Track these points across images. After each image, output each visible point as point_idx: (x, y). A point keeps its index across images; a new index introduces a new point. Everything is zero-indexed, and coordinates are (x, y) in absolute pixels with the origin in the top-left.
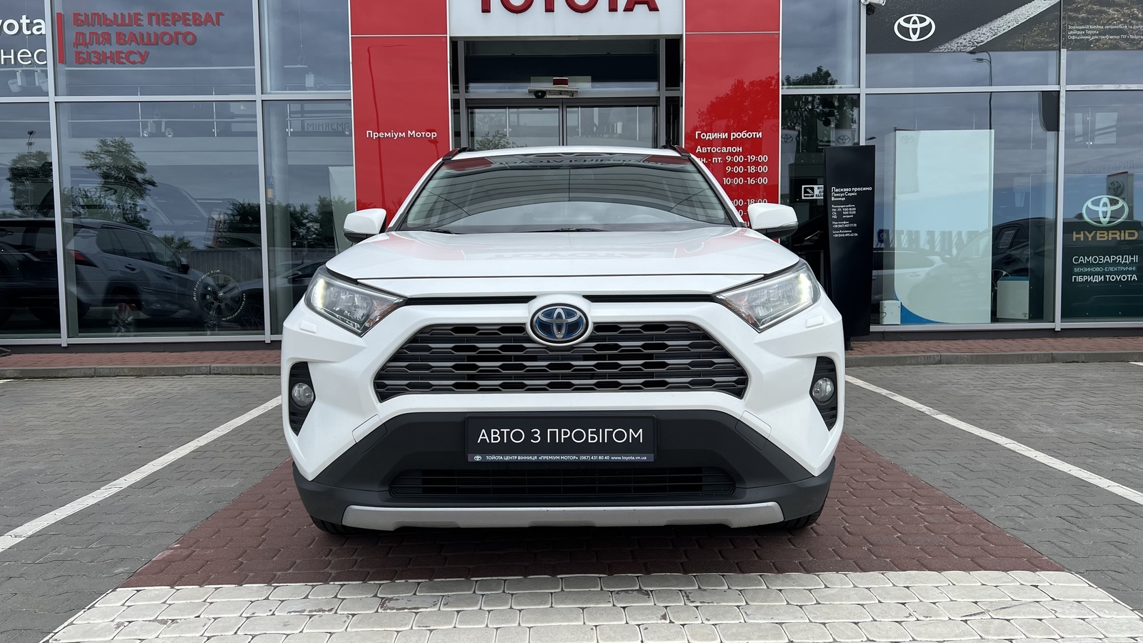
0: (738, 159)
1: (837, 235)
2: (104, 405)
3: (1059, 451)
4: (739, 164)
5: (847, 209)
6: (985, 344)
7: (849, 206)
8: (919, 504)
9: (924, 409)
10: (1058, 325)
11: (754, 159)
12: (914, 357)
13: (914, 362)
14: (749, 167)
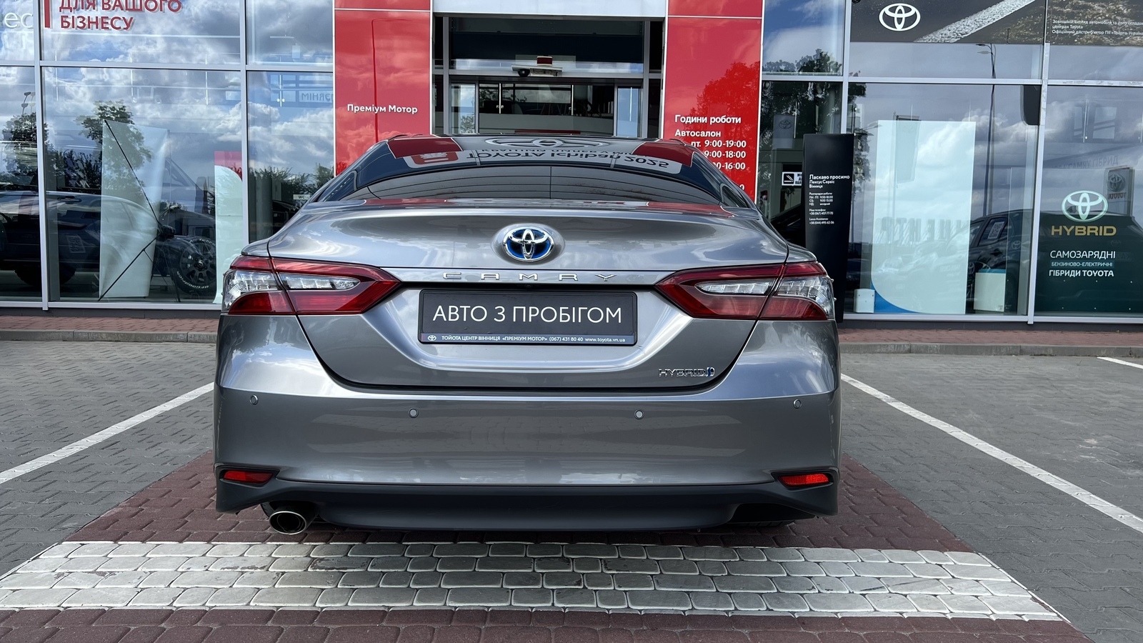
0: (717, 144)
1: (813, 223)
3: (1002, 441)
4: (717, 149)
6: (956, 335)
8: (851, 486)
9: (883, 396)
10: (1031, 318)
11: (732, 144)
12: (885, 345)
13: (884, 350)
14: (727, 152)
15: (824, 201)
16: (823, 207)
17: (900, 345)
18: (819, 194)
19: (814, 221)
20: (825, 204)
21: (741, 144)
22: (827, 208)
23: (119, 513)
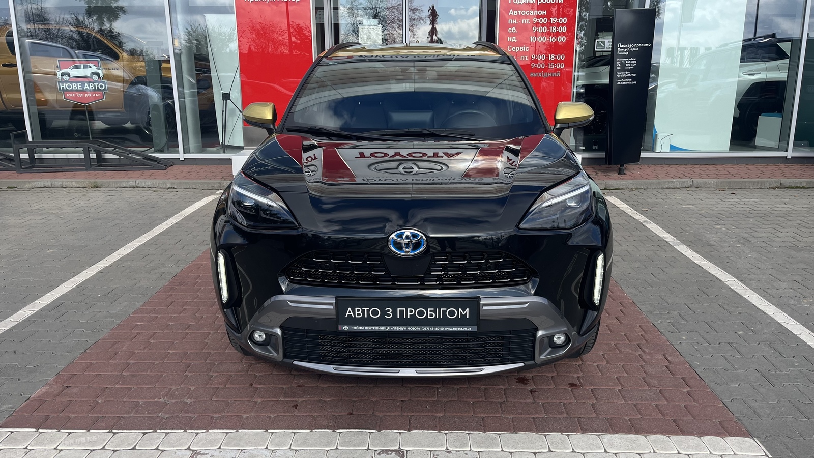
0: (543, 21)
1: (619, 83)
2: (49, 218)
3: (769, 291)
4: (543, 25)
5: (629, 62)
6: (730, 170)
7: (631, 59)
8: (643, 351)
9: (669, 238)
10: (790, 154)
11: (556, 21)
12: (672, 182)
13: (672, 187)
14: (551, 27)
15: (629, 65)
16: (628, 70)
17: (684, 182)
18: (625, 60)
19: (620, 82)
20: (630, 68)
21: (563, 20)
22: (631, 71)
23: (46, 392)
